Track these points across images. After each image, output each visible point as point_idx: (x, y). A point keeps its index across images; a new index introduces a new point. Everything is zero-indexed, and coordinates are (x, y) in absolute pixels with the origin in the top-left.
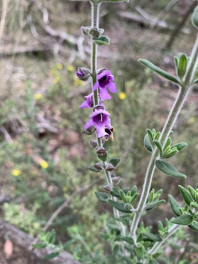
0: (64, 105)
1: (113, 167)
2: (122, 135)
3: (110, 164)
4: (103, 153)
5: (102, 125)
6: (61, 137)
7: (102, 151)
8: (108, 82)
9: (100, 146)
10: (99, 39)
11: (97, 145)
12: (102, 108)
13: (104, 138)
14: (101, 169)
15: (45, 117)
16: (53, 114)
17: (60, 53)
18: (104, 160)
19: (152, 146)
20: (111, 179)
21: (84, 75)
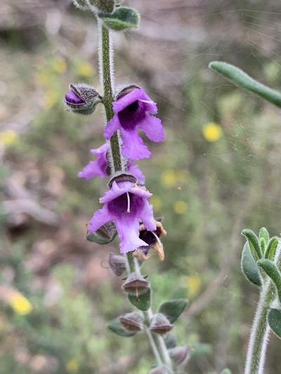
0: (70, 158)
1: (167, 322)
2: (213, 227)
3: (161, 314)
4: (140, 288)
5: (133, 220)
6: (66, 235)
7: (137, 285)
8: (142, 117)
9: (132, 270)
10: (115, 16)
11: (125, 269)
12: (132, 179)
13: (140, 252)
14: (138, 328)
15: (28, 185)
16: (45, 179)
17: (62, 32)
18: (144, 308)
19: (259, 273)
20: (166, 353)
21: (82, 102)
